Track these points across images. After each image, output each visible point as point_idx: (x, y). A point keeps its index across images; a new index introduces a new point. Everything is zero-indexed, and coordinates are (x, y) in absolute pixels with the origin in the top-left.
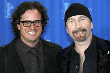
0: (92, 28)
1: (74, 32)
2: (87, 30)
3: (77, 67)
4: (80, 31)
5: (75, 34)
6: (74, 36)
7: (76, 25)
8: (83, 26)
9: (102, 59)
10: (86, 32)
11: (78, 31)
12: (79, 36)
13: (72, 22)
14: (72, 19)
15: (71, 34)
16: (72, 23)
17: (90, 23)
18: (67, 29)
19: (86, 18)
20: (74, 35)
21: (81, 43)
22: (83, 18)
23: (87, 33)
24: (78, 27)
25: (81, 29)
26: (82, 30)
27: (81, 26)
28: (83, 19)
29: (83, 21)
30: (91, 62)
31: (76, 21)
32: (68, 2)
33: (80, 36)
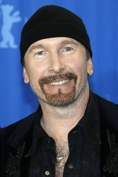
0: (91, 72)
1: (44, 81)
2: (79, 77)
3: (47, 173)
4: (61, 77)
5: (46, 87)
6: (44, 92)
7: (52, 63)
8: (70, 65)
9: (114, 156)
10: (75, 82)
11: (54, 78)
12: (57, 92)
13: (40, 53)
14: (40, 46)
15: (36, 87)
16: (40, 56)
17: (88, 60)
18: (25, 71)
19: (77, 45)
20: (43, 89)
21: (61, 111)
22: (69, 46)
23: (77, 86)
24: (57, 68)
25: (64, 72)
26: (66, 75)
27: (63, 67)
28: (69, 49)
29: (69, 52)
30: (84, 162)
31: (50, 53)
32: (10, 4)
33: (60, 93)
